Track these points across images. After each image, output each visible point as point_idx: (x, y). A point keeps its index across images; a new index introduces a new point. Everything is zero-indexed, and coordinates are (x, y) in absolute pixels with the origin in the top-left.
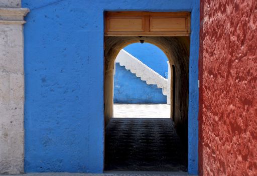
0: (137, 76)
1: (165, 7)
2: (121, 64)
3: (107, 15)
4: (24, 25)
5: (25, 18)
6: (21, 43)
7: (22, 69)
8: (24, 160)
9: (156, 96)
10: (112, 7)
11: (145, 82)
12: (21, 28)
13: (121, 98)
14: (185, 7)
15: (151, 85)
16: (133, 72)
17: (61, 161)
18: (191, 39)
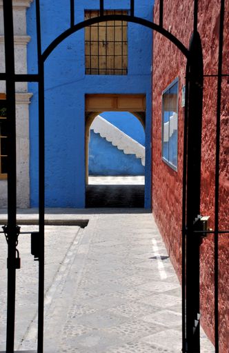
0: (114, 144)
1: (128, 91)
2: (96, 132)
3: (87, 96)
4: (29, 104)
5: (30, 99)
6: (28, 117)
7: (28, 134)
8: (30, 199)
9: (135, 167)
10: (90, 91)
11: (123, 151)
12: (27, 106)
13: (96, 169)
14: (142, 92)
15: (128, 155)
16: (108, 140)
17: (56, 200)
18: (147, 114)
